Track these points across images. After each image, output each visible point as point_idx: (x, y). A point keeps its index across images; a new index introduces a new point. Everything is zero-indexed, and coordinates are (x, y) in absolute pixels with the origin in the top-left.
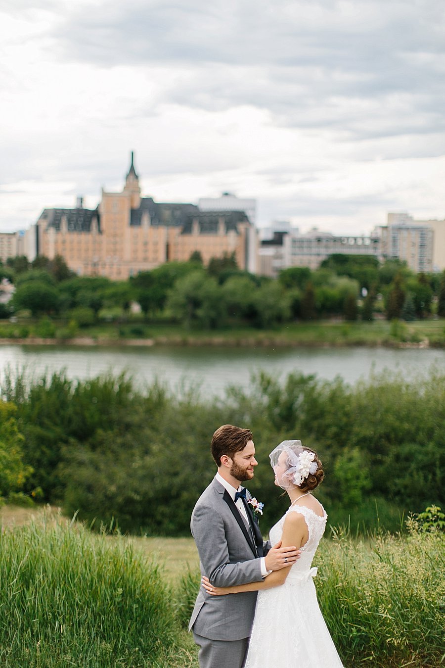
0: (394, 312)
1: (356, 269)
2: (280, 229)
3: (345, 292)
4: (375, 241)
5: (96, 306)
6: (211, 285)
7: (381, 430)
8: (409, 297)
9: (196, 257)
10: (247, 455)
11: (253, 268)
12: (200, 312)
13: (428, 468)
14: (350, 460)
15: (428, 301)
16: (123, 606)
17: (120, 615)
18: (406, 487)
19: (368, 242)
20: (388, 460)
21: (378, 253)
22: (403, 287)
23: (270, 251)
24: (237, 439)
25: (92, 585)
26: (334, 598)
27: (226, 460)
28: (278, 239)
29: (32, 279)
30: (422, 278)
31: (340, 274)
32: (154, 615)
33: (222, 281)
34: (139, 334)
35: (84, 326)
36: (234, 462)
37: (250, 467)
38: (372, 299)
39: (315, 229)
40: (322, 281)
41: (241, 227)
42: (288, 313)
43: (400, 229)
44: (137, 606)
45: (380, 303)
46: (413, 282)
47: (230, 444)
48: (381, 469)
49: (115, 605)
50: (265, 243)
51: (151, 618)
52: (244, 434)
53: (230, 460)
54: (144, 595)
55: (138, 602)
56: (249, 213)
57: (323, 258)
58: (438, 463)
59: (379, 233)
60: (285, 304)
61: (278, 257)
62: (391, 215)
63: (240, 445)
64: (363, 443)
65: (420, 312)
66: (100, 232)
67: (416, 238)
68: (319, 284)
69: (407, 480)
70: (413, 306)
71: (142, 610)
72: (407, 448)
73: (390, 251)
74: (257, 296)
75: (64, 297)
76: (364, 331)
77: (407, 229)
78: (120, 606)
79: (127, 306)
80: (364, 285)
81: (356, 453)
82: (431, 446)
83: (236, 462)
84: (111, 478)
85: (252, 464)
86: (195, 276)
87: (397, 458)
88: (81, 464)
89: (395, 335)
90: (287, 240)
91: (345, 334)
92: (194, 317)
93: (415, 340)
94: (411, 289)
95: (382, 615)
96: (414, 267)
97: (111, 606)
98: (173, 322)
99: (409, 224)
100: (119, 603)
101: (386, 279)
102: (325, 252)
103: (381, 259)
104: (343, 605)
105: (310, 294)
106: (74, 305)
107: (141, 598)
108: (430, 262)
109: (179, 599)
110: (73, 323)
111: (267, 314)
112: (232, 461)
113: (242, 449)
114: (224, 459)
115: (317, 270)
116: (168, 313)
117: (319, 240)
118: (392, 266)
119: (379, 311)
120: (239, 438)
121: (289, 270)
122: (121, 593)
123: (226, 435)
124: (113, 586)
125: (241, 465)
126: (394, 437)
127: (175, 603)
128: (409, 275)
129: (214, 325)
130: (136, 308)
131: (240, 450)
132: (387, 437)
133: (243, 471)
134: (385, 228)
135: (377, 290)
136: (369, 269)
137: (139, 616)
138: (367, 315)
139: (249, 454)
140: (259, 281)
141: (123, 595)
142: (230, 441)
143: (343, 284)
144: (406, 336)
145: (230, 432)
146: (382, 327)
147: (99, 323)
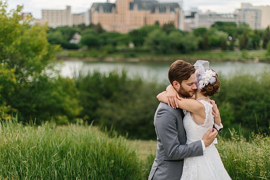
0: (244, 46)
1: (226, 28)
2: (194, 11)
3: (222, 38)
4: (235, 15)
5: (115, 44)
6: (164, 35)
7: (240, 95)
8: (250, 40)
9: (157, 23)
10: (190, 83)
11: (182, 27)
12: (159, 47)
13: (261, 112)
14: (225, 108)
15: (258, 42)
16: (114, 170)
17: (113, 174)
18: (251, 120)
19: (232, 16)
20: (243, 108)
21: (236, 21)
22: (247, 36)
23: (189, 21)
24: (184, 72)
25: (98, 158)
26: (232, 168)
27: (176, 84)
28: (192, 16)
29: (88, 33)
30: (256, 32)
31: (220, 30)
32: (132, 175)
33: (168, 33)
34: (133, 56)
35: (110, 53)
36: (181, 86)
37: (191, 90)
38: (233, 41)
39: (209, 11)
40: (212, 33)
41: (177, 10)
42: (196, 47)
43: (246, 10)
44: (122, 170)
45: (237, 42)
46: (252, 33)
47: (180, 75)
48: (239, 112)
49: (110, 169)
50: (187, 17)
51: (130, 176)
52: (189, 69)
53: (179, 85)
54: (126, 164)
55: (123, 168)
56: (180, 4)
57: (212, 24)
58: (266, 109)
59: (238, 12)
60: (195, 43)
61: (193, 23)
62: (243, 4)
63: (186, 76)
64: (231, 100)
65: (254, 47)
66: (117, 12)
67: (253, 14)
68: (210, 34)
69: (251, 117)
70: (251, 44)
71: (125, 172)
72: (251, 103)
73: (242, 20)
74: (183, 40)
75: (101, 40)
76: (230, 55)
77: (250, 10)
78: (113, 169)
79: (127, 44)
80: (230, 35)
81: (228, 105)
82: (262, 102)
83: (182, 86)
84: (119, 114)
85: (193, 88)
86: (156, 32)
87: (247, 107)
88: (107, 108)
89: (243, 56)
90: (196, 16)
91: (221, 56)
92: (156, 49)
93: (252, 59)
94: (251, 36)
95: (261, 178)
96: (252, 27)
97: (108, 169)
98: (147, 51)
99: (251, 8)
100: (112, 168)
101: (240, 32)
102: (213, 21)
103: (238, 24)
104: (237, 172)
105: (206, 39)
106: (105, 44)
107: (125, 165)
108: (260, 25)
109: (146, 167)
110: (105, 52)
111: (187, 48)
112: (180, 85)
113: (187, 79)
114: (175, 83)
115: (210, 29)
116: (145, 47)
117: (210, 15)
118: (243, 27)
119: (237, 46)
120: (186, 72)
121: (198, 29)
122: (113, 162)
123: (178, 68)
124: (109, 159)
125: (185, 89)
126: (245, 98)
127: (144, 168)
128: (250, 30)
129: (165, 52)
130: (131, 46)
131: (186, 80)
132: (242, 98)
133: (186, 92)
134: (240, 10)
135: (236, 37)
136: (232, 28)
137: (123, 175)
138: (231, 48)
139: (191, 82)
140: (184, 33)
141: (114, 164)
142: (179, 73)
143: (220, 34)
144: (248, 57)
145: (181, 66)
146: (238, 53)
147: (116, 52)
